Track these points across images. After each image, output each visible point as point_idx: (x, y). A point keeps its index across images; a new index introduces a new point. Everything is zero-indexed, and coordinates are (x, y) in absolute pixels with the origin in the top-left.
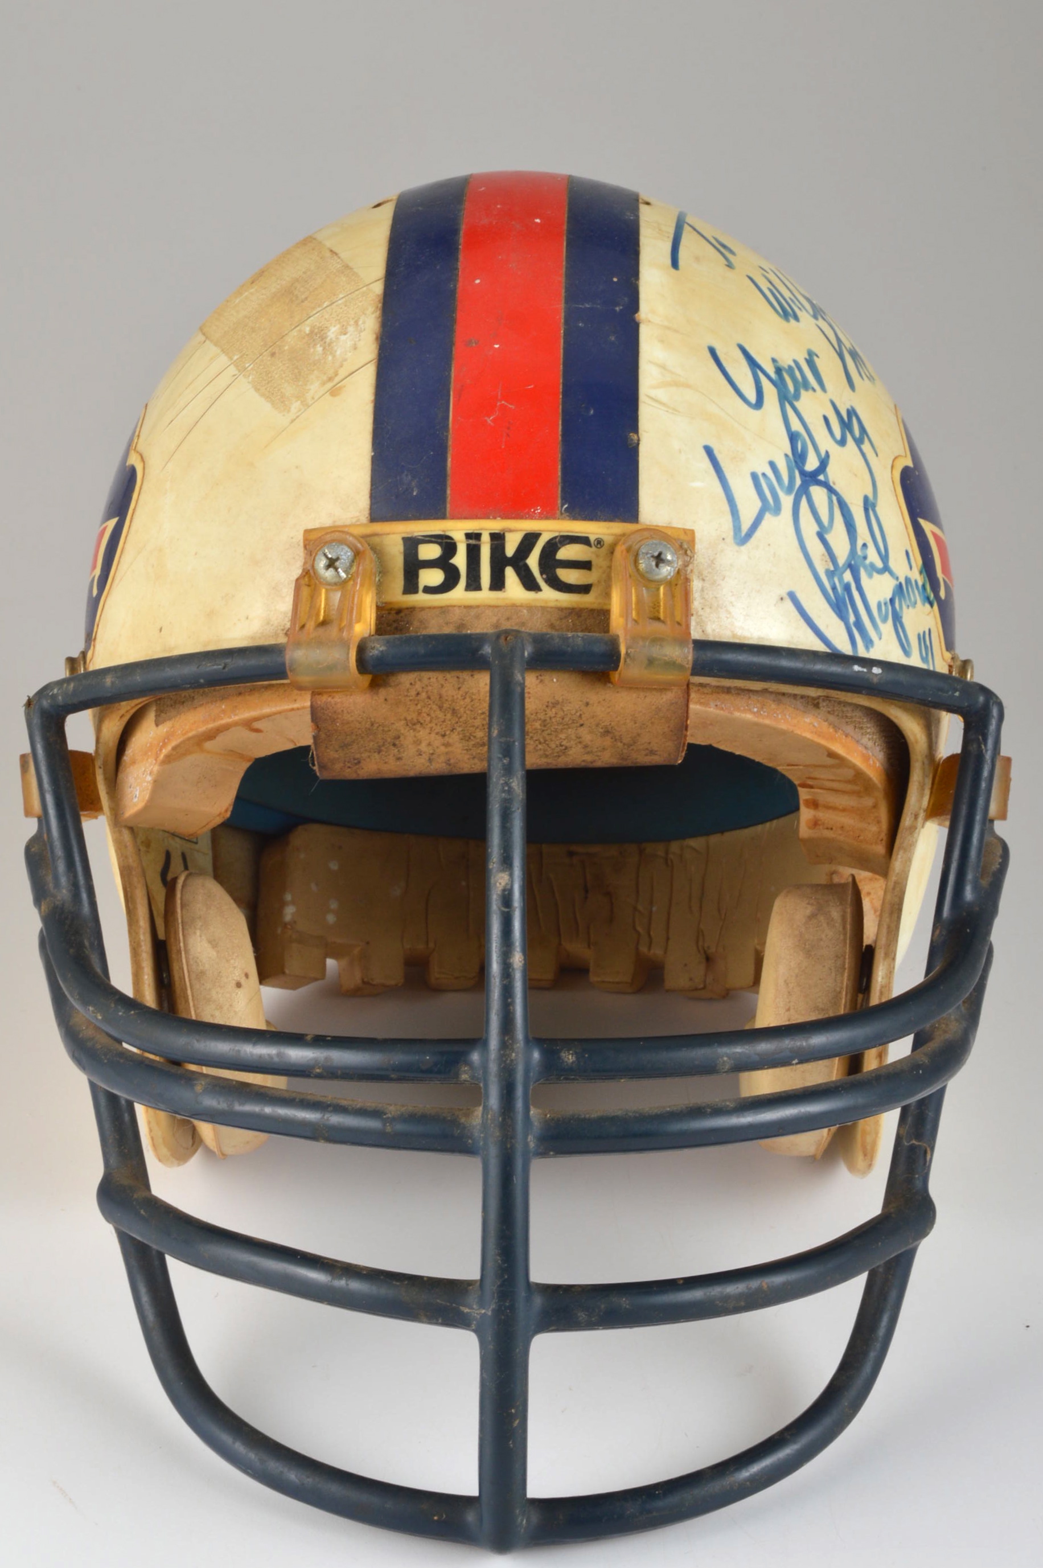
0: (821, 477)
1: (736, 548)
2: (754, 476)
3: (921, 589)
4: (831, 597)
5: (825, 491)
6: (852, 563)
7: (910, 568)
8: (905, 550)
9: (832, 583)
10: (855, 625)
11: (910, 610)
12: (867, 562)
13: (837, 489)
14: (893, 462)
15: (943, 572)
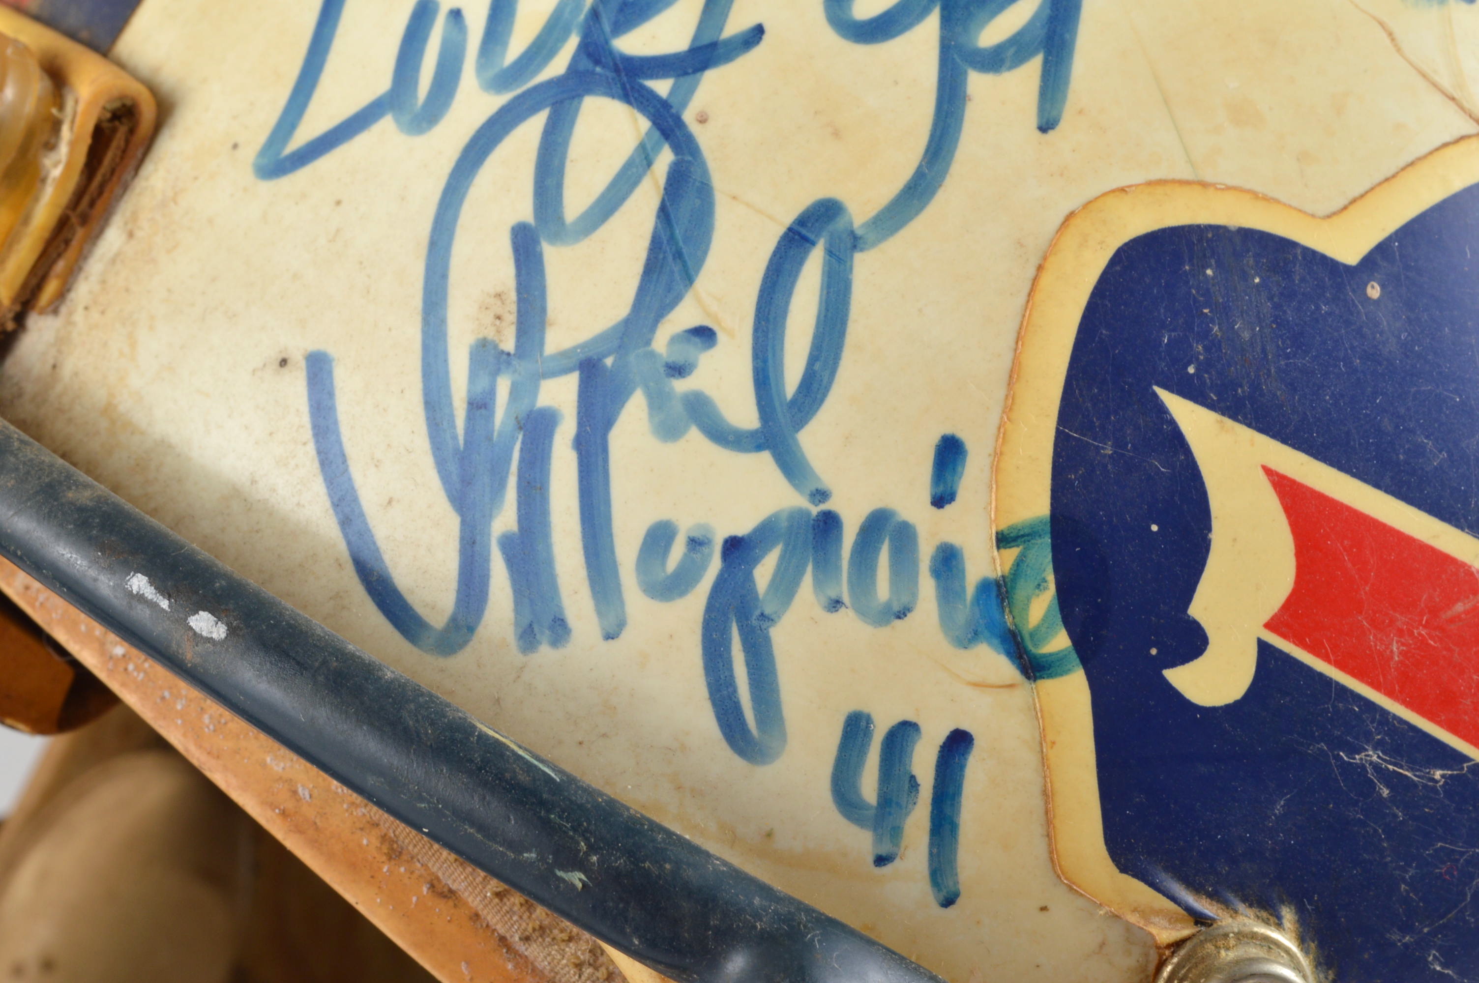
0: (662, 87)
1: (251, 181)
3: (985, 587)
4: (453, 426)
5: (644, 124)
6: (609, 361)
7: (940, 501)
8: (948, 430)
9: (483, 383)
10: (508, 544)
11: (847, 618)
12: (681, 386)
13: (703, 136)
14: (1150, 183)
15: (1268, 626)
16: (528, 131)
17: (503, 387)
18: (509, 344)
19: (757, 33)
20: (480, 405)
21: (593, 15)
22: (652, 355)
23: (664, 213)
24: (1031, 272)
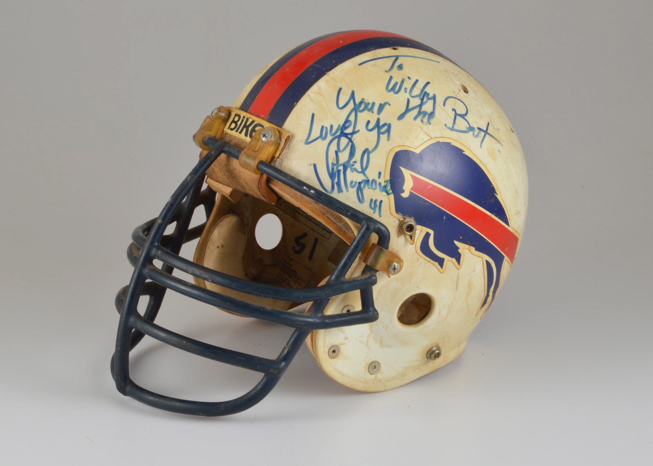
0: (349, 136)
1: (304, 145)
2: (323, 127)
3: (383, 186)
4: (330, 171)
5: (348, 140)
6: (346, 165)
7: (379, 178)
8: (380, 171)
9: (333, 167)
10: (336, 183)
11: (370, 189)
12: (353, 167)
13: (354, 141)
14: (399, 146)
15: (411, 189)
16: (336, 141)
17: (335, 167)
18: (335, 163)
19: (359, 131)
20: (333, 169)
21: (342, 128)
22: (350, 164)
23: (351, 150)
24: (387, 155)
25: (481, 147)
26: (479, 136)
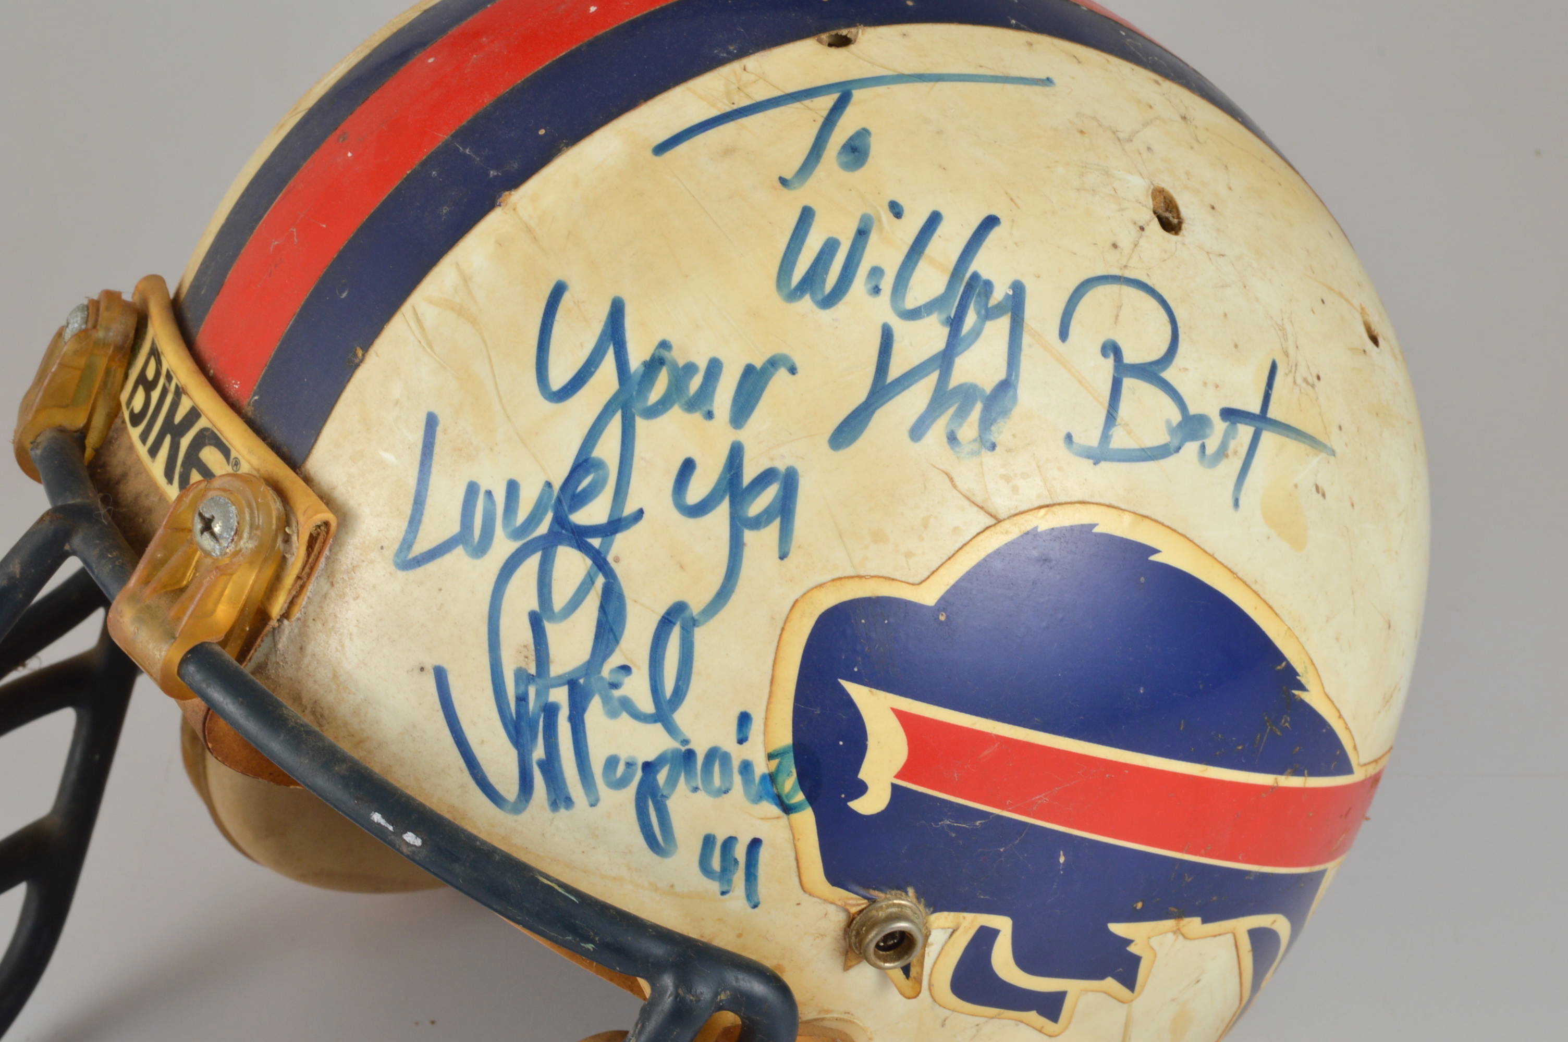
0: (596, 542)
1: (392, 568)
2: (472, 489)
3: (763, 777)
4: (509, 708)
5: (589, 562)
6: (582, 681)
7: (741, 741)
8: (743, 709)
9: (522, 689)
10: (542, 764)
11: (701, 796)
12: (617, 693)
13: (618, 569)
14: (833, 580)
15: (897, 777)
16: (533, 563)
17: (532, 692)
18: (533, 671)
19: (640, 513)
20: (522, 699)
21: (559, 500)
22: (602, 678)
23: (603, 609)
24: (778, 632)
25: (1236, 504)
26: (1227, 456)
